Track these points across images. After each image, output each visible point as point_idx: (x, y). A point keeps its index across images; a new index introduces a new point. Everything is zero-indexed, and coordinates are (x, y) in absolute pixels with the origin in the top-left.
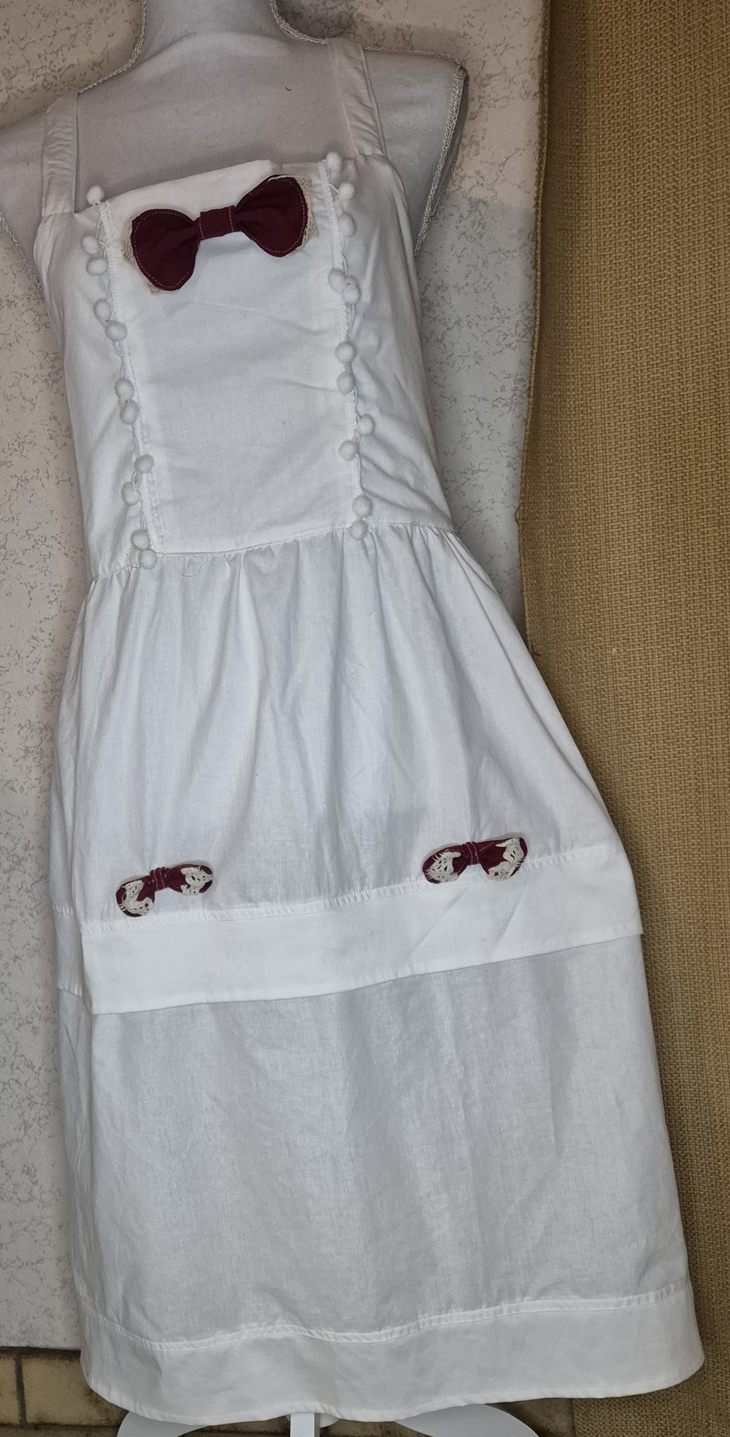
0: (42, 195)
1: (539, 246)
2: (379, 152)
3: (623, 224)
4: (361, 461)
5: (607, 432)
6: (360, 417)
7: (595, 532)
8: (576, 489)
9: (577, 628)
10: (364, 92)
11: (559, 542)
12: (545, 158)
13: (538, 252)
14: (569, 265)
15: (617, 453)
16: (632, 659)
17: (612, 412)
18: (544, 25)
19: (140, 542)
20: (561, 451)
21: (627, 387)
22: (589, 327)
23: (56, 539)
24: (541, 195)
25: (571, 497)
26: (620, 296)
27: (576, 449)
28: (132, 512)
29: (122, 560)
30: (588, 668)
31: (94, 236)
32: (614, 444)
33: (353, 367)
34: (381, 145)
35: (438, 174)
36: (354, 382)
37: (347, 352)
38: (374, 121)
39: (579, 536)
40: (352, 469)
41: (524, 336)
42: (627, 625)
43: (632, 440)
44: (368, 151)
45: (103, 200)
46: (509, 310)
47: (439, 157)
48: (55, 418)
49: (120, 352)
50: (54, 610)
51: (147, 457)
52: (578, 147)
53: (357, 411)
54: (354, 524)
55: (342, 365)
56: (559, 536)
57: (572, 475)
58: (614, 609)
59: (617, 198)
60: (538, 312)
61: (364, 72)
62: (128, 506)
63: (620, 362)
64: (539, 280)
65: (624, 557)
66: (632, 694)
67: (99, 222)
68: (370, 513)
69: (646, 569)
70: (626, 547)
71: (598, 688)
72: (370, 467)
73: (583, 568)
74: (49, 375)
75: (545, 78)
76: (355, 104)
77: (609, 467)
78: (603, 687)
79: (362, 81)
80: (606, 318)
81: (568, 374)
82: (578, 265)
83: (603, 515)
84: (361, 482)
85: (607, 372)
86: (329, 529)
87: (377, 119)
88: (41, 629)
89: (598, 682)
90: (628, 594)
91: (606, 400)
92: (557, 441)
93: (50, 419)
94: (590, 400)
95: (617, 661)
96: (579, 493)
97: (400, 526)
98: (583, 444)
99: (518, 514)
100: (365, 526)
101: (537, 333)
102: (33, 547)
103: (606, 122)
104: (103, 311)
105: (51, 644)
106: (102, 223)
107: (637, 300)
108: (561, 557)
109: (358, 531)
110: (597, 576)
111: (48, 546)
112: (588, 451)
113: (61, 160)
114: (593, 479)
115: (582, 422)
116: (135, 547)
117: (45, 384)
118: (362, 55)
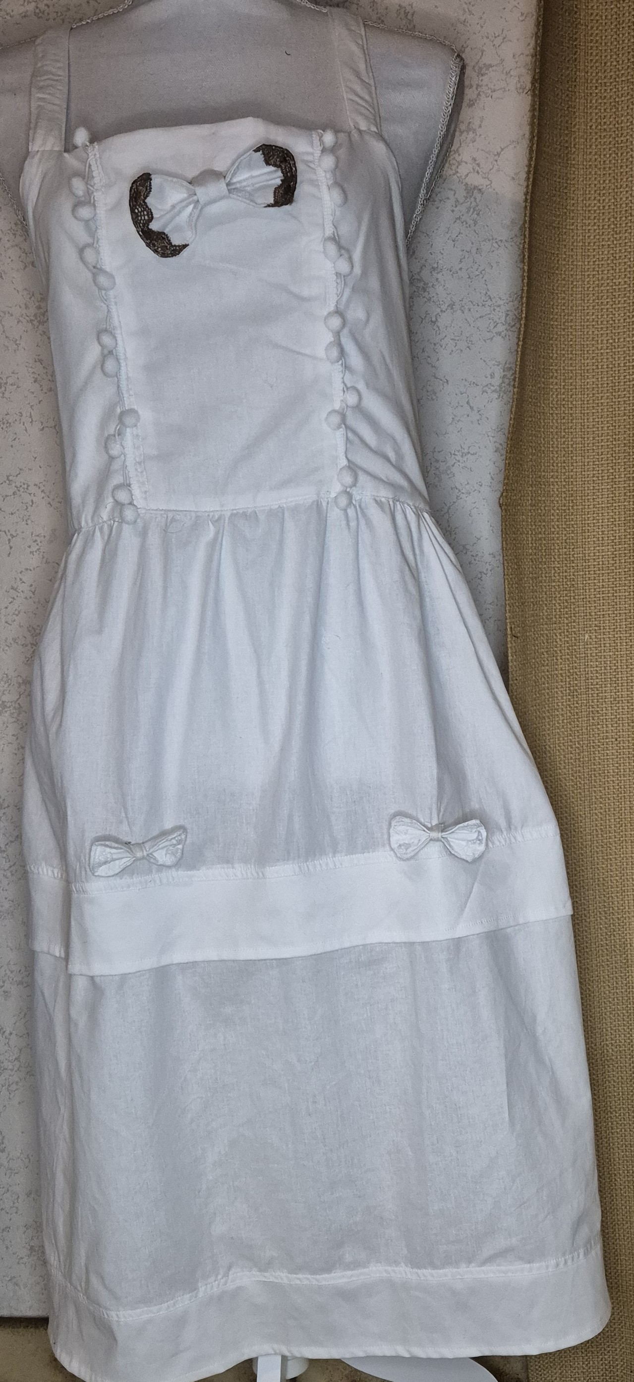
0: (29, 128)
1: (527, 240)
2: (374, 129)
3: (606, 227)
4: (347, 434)
5: (586, 427)
6: (346, 389)
7: (573, 523)
8: (557, 480)
9: (554, 613)
10: (362, 66)
11: (540, 530)
12: (534, 155)
13: (526, 246)
14: (556, 262)
15: (594, 448)
16: (602, 645)
17: (591, 408)
18: (538, 25)
19: (122, 496)
20: (543, 442)
21: (605, 385)
22: (572, 324)
23: (39, 488)
24: (530, 191)
25: (552, 487)
26: (602, 296)
27: (557, 441)
28: (116, 465)
29: (105, 514)
30: (563, 651)
31: (84, 179)
32: (591, 439)
33: (342, 339)
34: (376, 122)
35: (433, 158)
36: (342, 353)
37: (336, 322)
38: (372, 98)
39: (558, 525)
40: (339, 438)
41: (514, 326)
42: (599, 613)
43: (609, 437)
44: (363, 126)
45: (92, 141)
46: (500, 298)
47: (433, 142)
48: (41, 361)
49: (105, 300)
50: (34, 561)
51: (132, 411)
52: (567, 147)
53: (344, 382)
54: (339, 494)
55: (331, 334)
56: (539, 524)
57: (553, 466)
58: (588, 597)
59: (601, 202)
60: (524, 305)
61: (363, 46)
62: (112, 458)
63: (600, 361)
64: (525, 274)
65: (598, 548)
66: (602, 678)
67: (87, 165)
68: (354, 485)
69: (618, 562)
70: (601, 539)
71: (571, 671)
72: (356, 440)
73: (561, 556)
74: (35, 315)
75: (537, 77)
76: (352, 77)
77: (586, 460)
78: (576, 670)
79: (362, 56)
80: (588, 317)
81: (551, 368)
82: (564, 263)
83: (580, 507)
84: (346, 453)
85: (588, 370)
86: (315, 497)
87: (374, 95)
88: (21, 579)
89: (571, 665)
90: (601, 584)
91: (586, 396)
92: (540, 431)
93: (36, 361)
94: (571, 395)
95: (589, 646)
96: (559, 483)
97: (383, 499)
98: (564, 437)
99: (501, 500)
100: (350, 496)
101: (523, 326)
102: (14, 493)
103: (594, 127)
104: (89, 255)
105: (33, 596)
106: (90, 165)
107: (617, 302)
108: (541, 544)
109: (343, 501)
110: (574, 565)
111: (30, 494)
112: (568, 444)
113: (49, 94)
114: (572, 471)
115: (563, 415)
116: (116, 502)
117: (30, 324)
118: (363, 29)
